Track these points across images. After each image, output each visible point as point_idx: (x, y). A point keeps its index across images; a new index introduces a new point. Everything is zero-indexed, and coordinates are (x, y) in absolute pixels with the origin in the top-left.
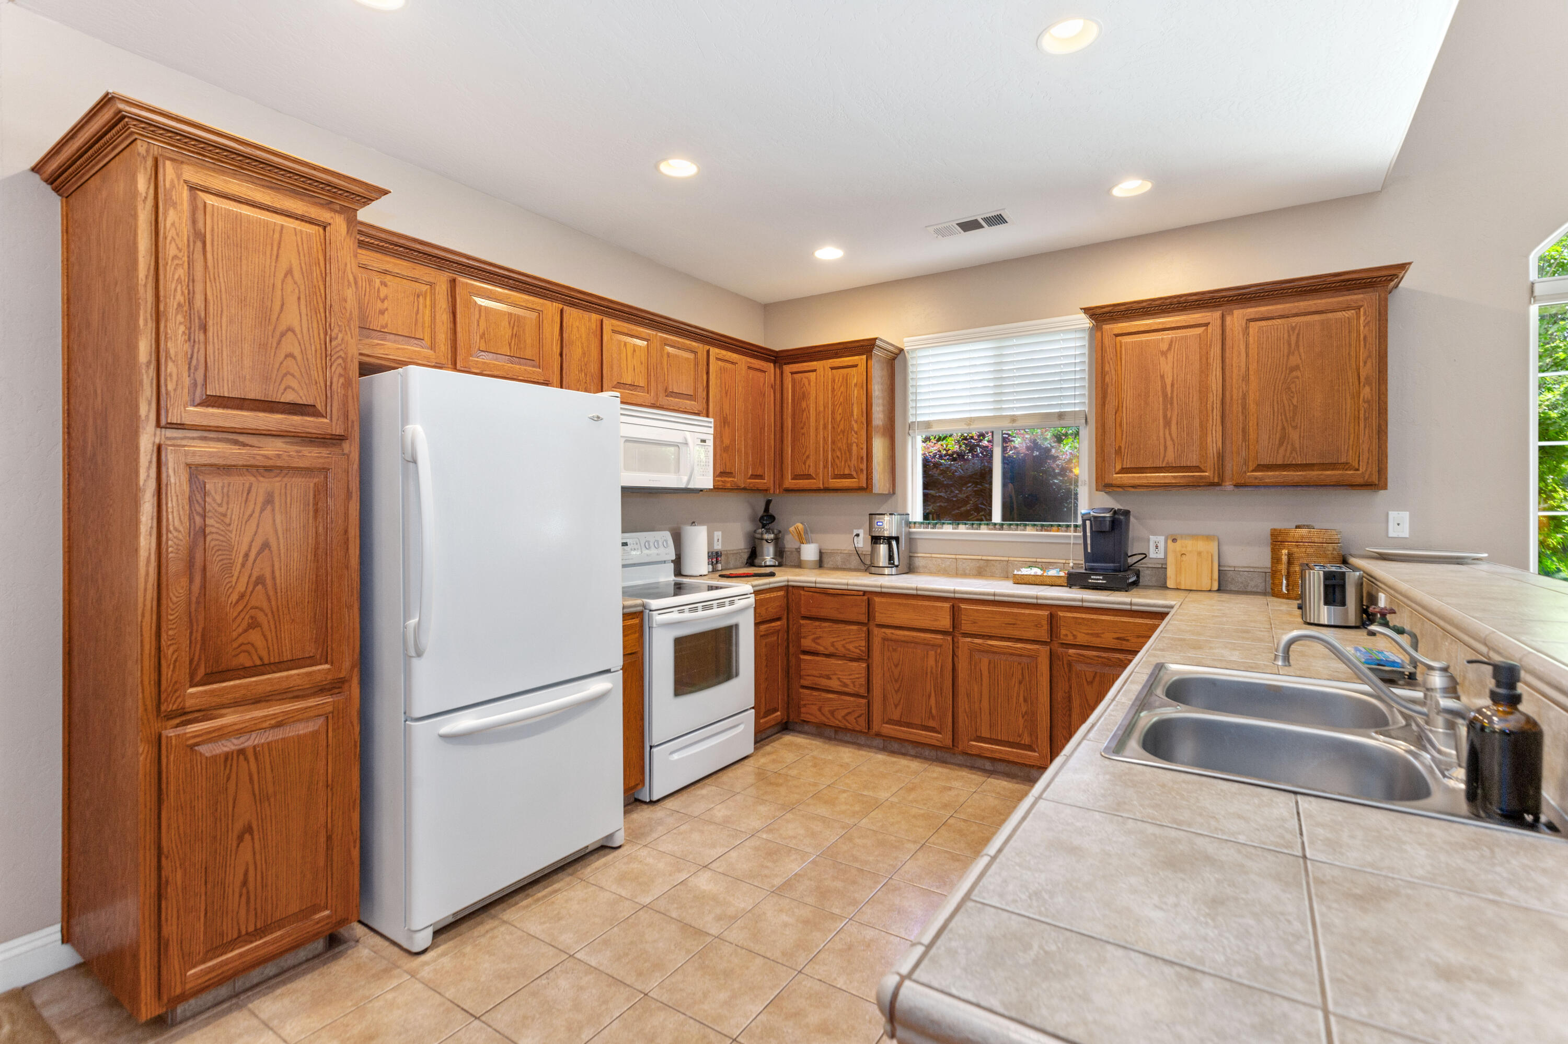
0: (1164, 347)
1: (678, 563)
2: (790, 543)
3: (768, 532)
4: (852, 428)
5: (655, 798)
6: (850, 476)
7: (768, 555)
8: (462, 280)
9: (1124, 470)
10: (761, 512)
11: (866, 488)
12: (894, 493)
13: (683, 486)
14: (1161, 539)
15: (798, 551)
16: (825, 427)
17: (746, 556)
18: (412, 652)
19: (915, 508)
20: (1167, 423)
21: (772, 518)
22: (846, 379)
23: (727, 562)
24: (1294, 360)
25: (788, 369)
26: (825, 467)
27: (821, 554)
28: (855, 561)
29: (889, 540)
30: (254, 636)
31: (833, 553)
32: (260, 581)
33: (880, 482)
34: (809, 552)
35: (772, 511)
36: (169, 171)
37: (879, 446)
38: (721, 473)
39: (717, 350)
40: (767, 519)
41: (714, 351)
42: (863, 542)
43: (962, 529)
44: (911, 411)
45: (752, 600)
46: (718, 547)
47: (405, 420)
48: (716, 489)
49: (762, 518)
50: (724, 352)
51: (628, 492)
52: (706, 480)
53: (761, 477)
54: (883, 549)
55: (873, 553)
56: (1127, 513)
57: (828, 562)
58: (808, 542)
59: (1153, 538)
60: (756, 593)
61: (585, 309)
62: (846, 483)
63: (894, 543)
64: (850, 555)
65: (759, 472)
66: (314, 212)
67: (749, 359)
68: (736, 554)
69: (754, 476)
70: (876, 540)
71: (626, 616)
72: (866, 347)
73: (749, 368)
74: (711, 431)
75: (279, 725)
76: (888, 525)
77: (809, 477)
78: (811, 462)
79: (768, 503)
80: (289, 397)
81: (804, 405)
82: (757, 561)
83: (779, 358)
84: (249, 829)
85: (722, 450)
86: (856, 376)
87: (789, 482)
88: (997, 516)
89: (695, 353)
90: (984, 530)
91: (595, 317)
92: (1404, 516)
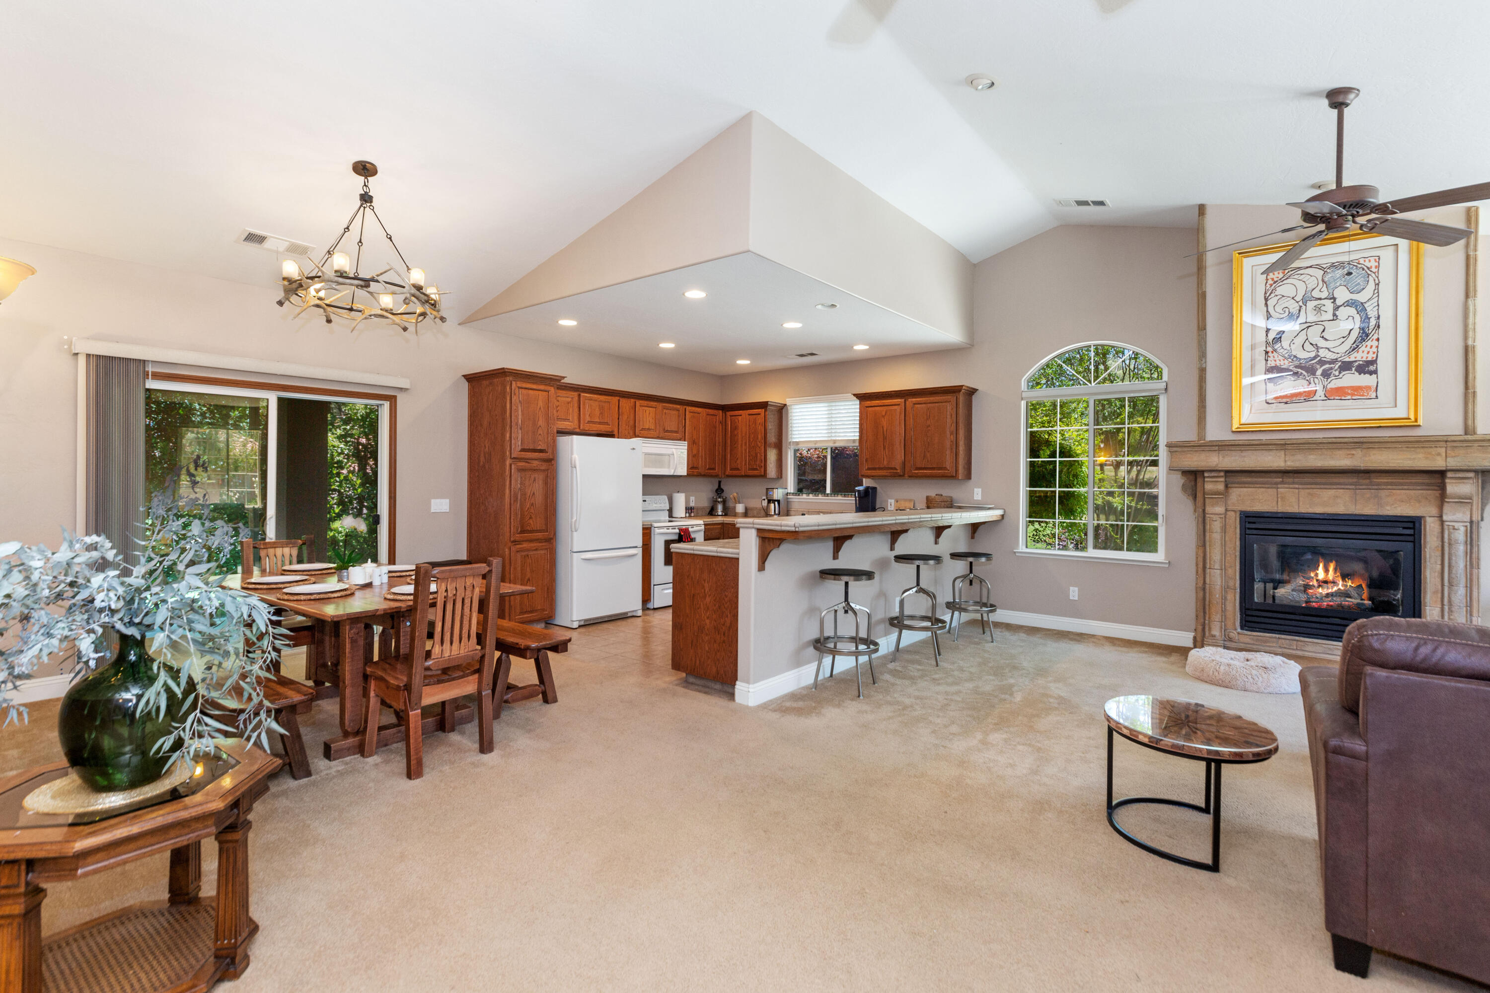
0: (884, 413)
1: (670, 511)
2: (730, 504)
3: (720, 497)
4: (757, 445)
5: (655, 607)
6: (756, 469)
7: (720, 508)
8: (582, 394)
9: (869, 469)
10: (717, 487)
11: (764, 476)
12: (781, 477)
13: (672, 474)
14: (893, 501)
15: (735, 507)
16: (746, 443)
17: (708, 511)
18: (573, 530)
19: (791, 485)
20: (884, 448)
21: (722, 491)
22: (755, 420)
23: (698, 513)
24: (928, 423)
25: (729, 414)
26: (745, 464)
27: (746, 509)
28: (763, 513)
29: (774, 501)
30: (531, 521)
31: (752, 509)
32: (532, 504)
33: (772, 471)
34: (740, 508)
35: (722, 487)
37: (772, 455)
38: (691, 467)
39: (690, 408)
40: (719, 491)
41: (689, 408)
42: (765, 503)
43: (811, 496)
44: (790, 436)
45: (703, 527)
46: (692, 504)
47: (572, 454)
48: (688, 475)
49: (717, 491)
50: (694, 408)
51: (644, 476)
52: (683, 470)
53: (714, 469)
54: (772, 505)
55: (768, 506)
56: (874, 489)
57: (749, 512)
58: (739, 503)
59: (889, 501)
60: (705, 525)
61: (628, 398)
62: (756, 472)
63: (776, 503)
64: (760, 510)
65: (713, 467)
66: (542, 387)
67: (707, 410)
68: (703, 508)
69: (710, 469)
70: (769, 501)
71: (644, 529)
72: (764, 405)
73: (708, 415)
74: (686, 448)
75: (536, 550)
76: (778, 494)
77: (738, 469)
78: (739, 462)
79: (720, 482)
80: (539, 448)
81: (736, 433)
82: (714, 513)
83: (725, 408)
84: (529, 580)
85: (692, 456)
86: (760, 419)
87: (728, 472)
88: (828, 491)
89: (679, 411)
90: (820, 497)
91: (633, 400)
92: (980, 490)
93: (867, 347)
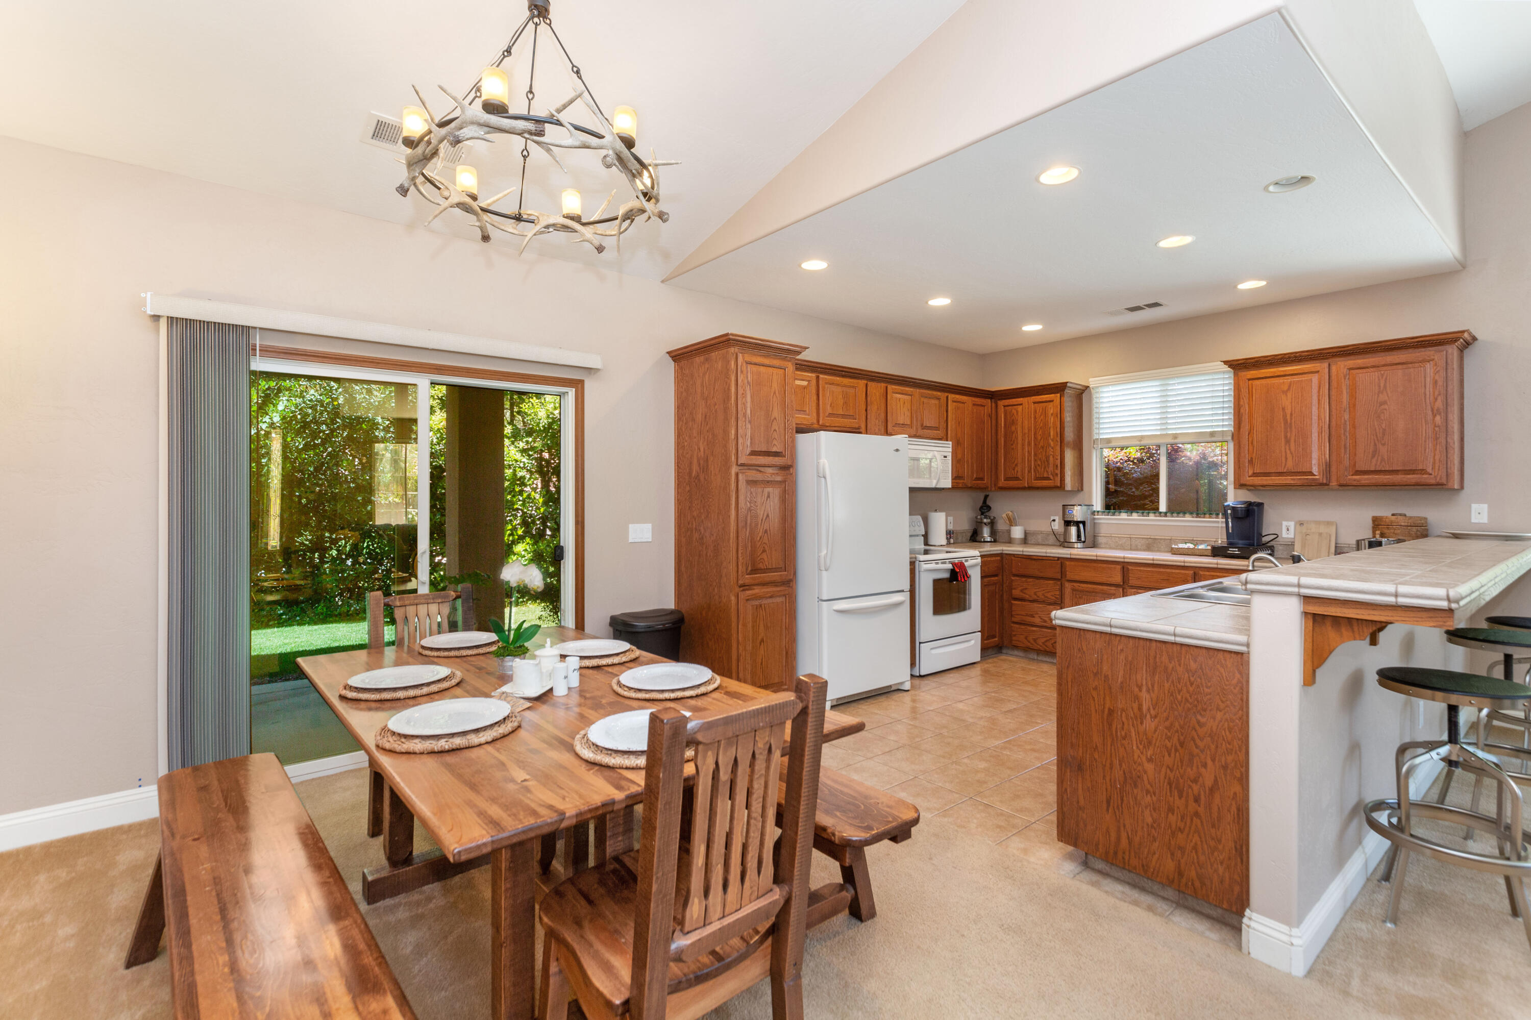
0: (1286, 388)
1: (926, 536)
2: (1001, 526)
3: (986, 517)
4: (1049, 445)
5: (922, 673)
6: (1048, 479)
7: (986, 533)
8: (821, 376)
9: (1255, 475)
10: (980, 504)
11: (1061, 487)
12: (1082, 490)
13: (933, 486)
14: (1292, 524)
15: (1009, 532)
16: (1029, 444)
17: (969, 535)
18: (823, 568)
19: (1097, 500)
20: (1288, 441)
21: (989, 508)
22: (1045, 412)
23: (957, 539)
24: (1383, 397)
25: (1001, 403)
26: (1029, 471)
27: (1026, 534)
28: (1052, 539)
29: (1077, 523)
30: (764, 556)
31: (1035, 533)
32: (766, 531)
33: (1069, 482)
34: (1017, 532)
35: (988, 503)
36: (740, 356)
37: (1069, 457)
38: (956, 477)
39: (953, 396)
40: (985, 508)
41: (951, 396)
42: (1058, 526)
43: (1135, 516)
44: (1096, 431)
45: (979, 560)
46: (951, 527)
47: (818, 457)
48: (953, 488)
49: (981, 508)
50: (957, 396)
51: (912, 490)
52: (947, 483)
53: (982, 479)
54: (1073, 530)
55: (1066, 533)
56: (1260, 505)
57: (1031, 539)
58: (1016, 525)
59: (1285, 523)
60: (982, 556)
61: (878, 381)
62: (1045, 483)
63: (1081, 526)
64: (1048, 535)
65: (981, 476)
66: (776, 362)
67: (974, 399)
68: (962, 532)
69: (977, 479)
70: (1068, 523)
71: (911, 562)
72: (1060, 388)
73: (974, 405)
74: (950, 450)
75: (771, 597)
76: (1078, 513)
77: (1017, 479)
78: (1019, 468)
79: (986, 497)
80: (774, 449)
81: (1013, 428)
82: (978, 538)
83: (994, 396)
84: (762, 641)
85: (958, 461)
86: (1052, 409)
87: (1002, 482)
88: (1163, 507)
89: (939, 399)
90: (1152, 516)
91: (883, 385)
92: (1484, 507)
93: (1263, 283)
